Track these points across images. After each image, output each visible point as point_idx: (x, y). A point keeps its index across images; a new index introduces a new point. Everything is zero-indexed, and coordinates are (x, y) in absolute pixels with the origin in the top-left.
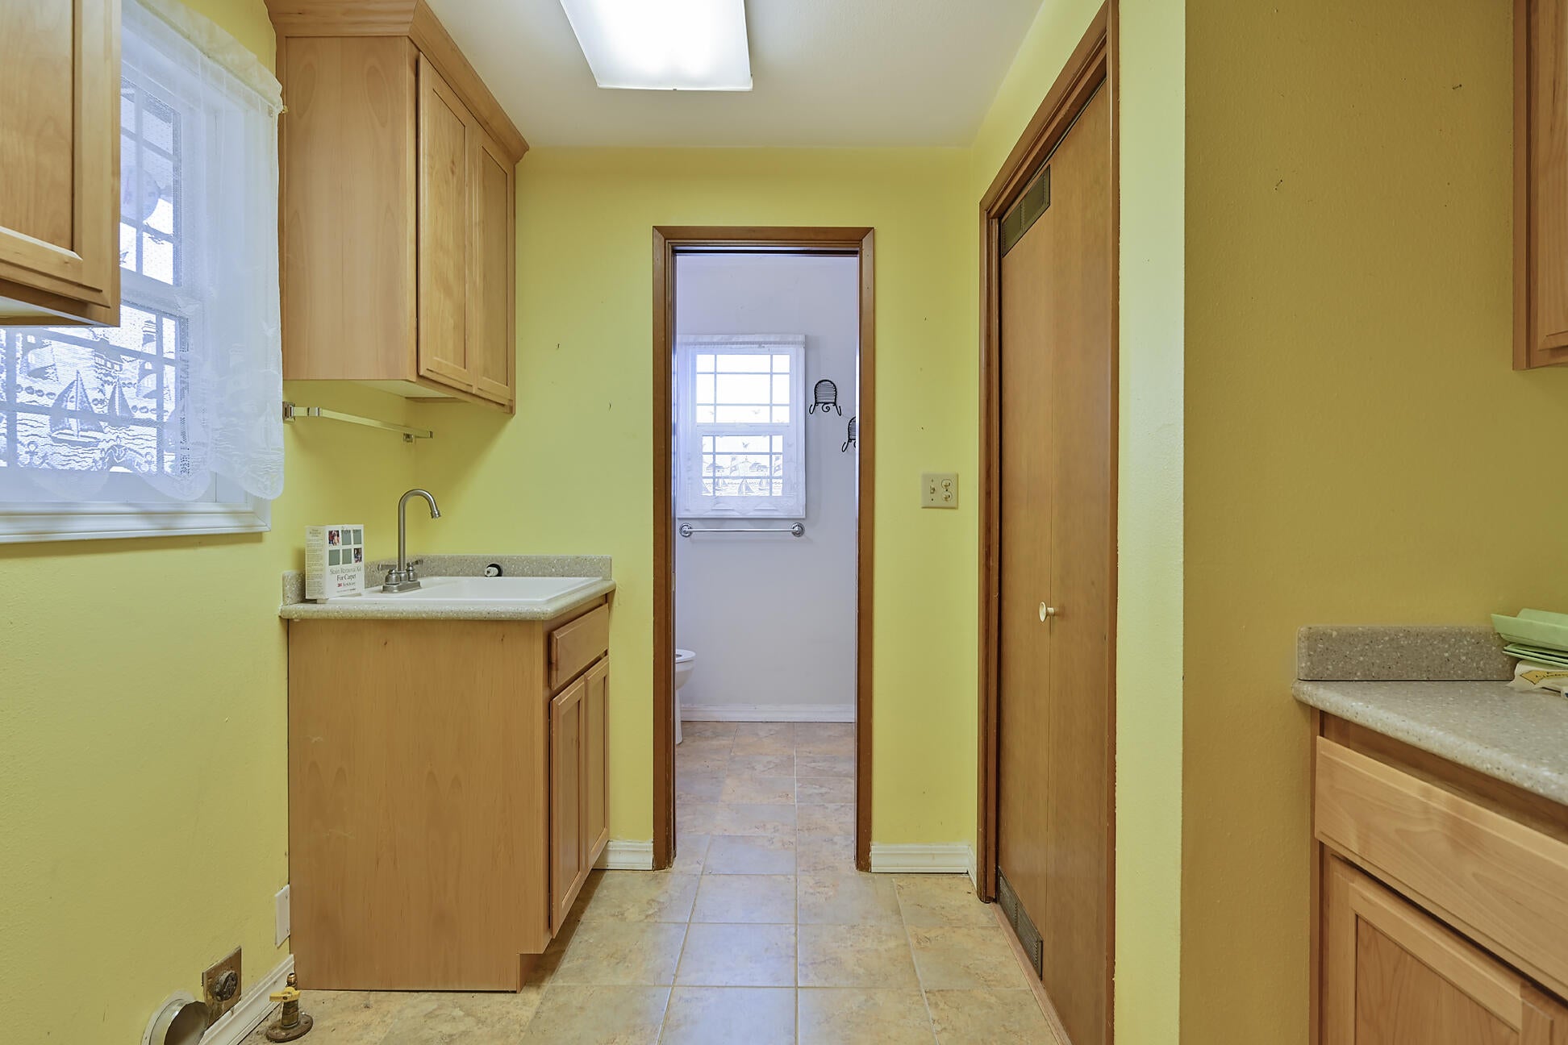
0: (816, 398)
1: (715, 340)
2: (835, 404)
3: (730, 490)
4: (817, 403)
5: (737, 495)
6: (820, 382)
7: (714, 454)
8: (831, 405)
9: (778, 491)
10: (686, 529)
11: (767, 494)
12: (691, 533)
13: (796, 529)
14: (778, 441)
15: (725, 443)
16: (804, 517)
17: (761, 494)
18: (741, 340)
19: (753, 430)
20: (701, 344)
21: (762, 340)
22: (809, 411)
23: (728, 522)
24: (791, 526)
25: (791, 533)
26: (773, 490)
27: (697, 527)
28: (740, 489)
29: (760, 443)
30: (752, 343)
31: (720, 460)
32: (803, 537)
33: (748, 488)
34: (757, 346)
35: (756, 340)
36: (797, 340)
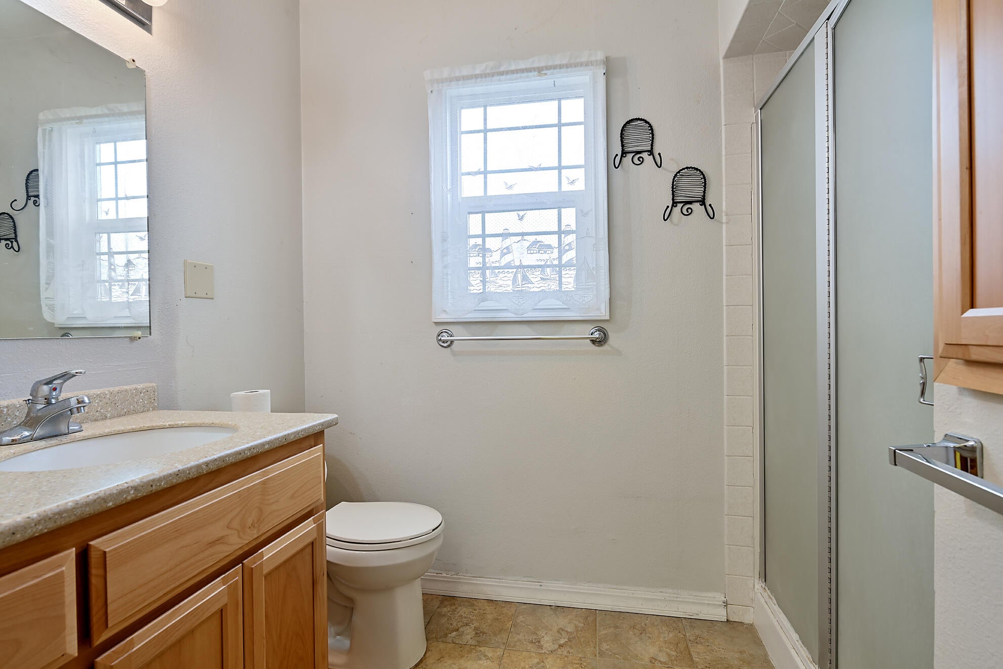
0: (623, 146)
1: (478, 72)
2: (651, 152)
3: (503, 283)
4: (624, 153)
5: (510, 289)
6: (629, 122)
7: (484, 236)
8: (645, 155)
9: (569, 279)
10: (445, 337)
11: (554, 286)
12: (452, 342)
13: (596, 335)
14: (569, 216)
15: (496, 222)
16: (607, 318)
17: (544, 286)
18: (513, 68)
19: (537, 202)
20: (458, 79)
21: (543, 64)
22: (614, 164)
23: (500, 327)
24: (587, 331)
25: (588, 341)
26: (563, 280)
27: (459, 334)
28: (515, 280)
29: (545, 220)
30: (528, 70)
31: (491, 243)
32: (605, 347)
33: (525, 278)
34: (536, 73)
35: (536, 65)
36: (593, 58)
